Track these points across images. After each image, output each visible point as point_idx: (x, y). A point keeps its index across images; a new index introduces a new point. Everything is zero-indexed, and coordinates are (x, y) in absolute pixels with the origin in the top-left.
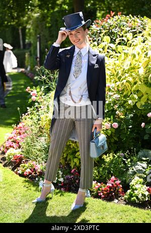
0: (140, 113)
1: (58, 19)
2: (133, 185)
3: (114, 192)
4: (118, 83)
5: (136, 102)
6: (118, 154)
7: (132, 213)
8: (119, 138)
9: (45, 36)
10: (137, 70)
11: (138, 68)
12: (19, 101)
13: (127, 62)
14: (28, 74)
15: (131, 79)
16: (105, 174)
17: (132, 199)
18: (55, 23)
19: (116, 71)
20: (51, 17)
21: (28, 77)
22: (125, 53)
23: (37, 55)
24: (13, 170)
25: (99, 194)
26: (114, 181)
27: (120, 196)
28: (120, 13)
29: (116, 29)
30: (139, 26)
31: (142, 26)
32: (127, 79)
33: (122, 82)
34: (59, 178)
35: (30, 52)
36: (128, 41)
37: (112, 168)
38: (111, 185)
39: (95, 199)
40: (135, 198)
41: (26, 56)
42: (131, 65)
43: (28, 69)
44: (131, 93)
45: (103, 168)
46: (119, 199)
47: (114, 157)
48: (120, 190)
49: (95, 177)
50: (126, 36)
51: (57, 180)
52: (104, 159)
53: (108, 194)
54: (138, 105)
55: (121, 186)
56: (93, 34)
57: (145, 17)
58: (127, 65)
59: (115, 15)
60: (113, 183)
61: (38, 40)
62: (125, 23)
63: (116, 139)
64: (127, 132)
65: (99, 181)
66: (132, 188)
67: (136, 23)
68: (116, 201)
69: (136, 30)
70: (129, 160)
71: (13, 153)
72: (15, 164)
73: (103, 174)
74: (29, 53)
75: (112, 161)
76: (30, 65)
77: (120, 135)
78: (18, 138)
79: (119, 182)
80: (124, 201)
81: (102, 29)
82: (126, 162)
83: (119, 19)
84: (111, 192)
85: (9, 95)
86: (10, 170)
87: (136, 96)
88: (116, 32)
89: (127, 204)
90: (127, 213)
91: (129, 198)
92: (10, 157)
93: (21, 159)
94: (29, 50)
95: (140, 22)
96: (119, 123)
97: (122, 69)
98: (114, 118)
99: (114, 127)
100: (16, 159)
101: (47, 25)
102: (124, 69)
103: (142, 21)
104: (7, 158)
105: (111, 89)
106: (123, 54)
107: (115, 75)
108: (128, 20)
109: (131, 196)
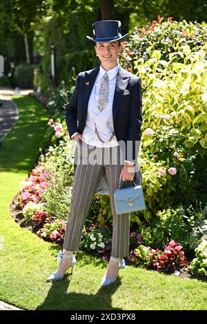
0: (204, 153)
1: (78, 24)
2: (200, 252)
3: (174, 261)
4: (174, 113)
5: (199, 139)
6: (178, 210)
7: (201, 290)
8: (177, 187)
9: (60, 47)
10: (199, 96)
11: (201, 93)
12: (30, 135)
13: (186, 85)
14: (39, 97)
15: (191, 109)
16: (160, 237)
17: (200, 270)
18: (74, 29)
19: (171, 97)
20: (69, 22)
21: (39, 101)
22: (182, 73)
23: (50, 72)
24: (34, 231)
25: (154, 265)
26: (174, 247)
27: (182, 267)
28: (171, 18)
29: (166, 40)
30: (197, 36)
31: (201, 36)
32: (185, 108)
33: (179, 112)
34: (98, 242)
35: (41, 68)
36: (185, 56)
37: (170, 228)
38: (170, 252)
39: (149, 271)
40: (203, 269)
41: (35, 73)
42: (190, 88)
43: (39, 90)
44: (192, 127)
45: (159, 229)
46: (182, 270)
47: (172, 213)
48: (183, 259)
49: (148, 242)
50: (182, 50)
51: (96, 246)
52: (159, 217)
53: (166, 264)
54: (202, 143)
55: (183, 253)
56: (134, 47)
57: (203, 23)
58: (186, 90)
59: (163, 21)
60: (173, 249)
61: (53, 52)
62: (178, 32)
63: (173, 189)
64: (188, 180)
65: (153, 247)
66: (198, 256)
67: (192, 32)
68: (177, 273)
69: (193, 41)
70: (192, 218)
71: (33, 208)
72: (36, 224)
73: (158, 237)
74: (38, 69)
75: (170, 219)
76: (41, 86)
77: (179, 183)
78: (37, 187)
79: (180, 247)
80: (188, 273)
81: (147, 39)
82: (189, 221)
83: (169, 26)
84: (170, 262)
85: (16, 127)
86: (30, 232)
87: (198, 131)
88: (166, 43)
89: (193, 277)
90: (194, 291)
91: (195, 270)
92: (30, 214)
93: (44, 217)
94: (39, 65)
95: (197, 29)
96: (178, 167)
97: (179, 95)
98: (171, 161)
99: (171, 173)
100: (37, 218)
101: (65, 32)
102: (181, 95)
103: (201, 28)
104: (25, 216)
105: (165, 121)
106: (179, 75)
107: (169, 102)
108: (181, 28)
109: (198, 266)
